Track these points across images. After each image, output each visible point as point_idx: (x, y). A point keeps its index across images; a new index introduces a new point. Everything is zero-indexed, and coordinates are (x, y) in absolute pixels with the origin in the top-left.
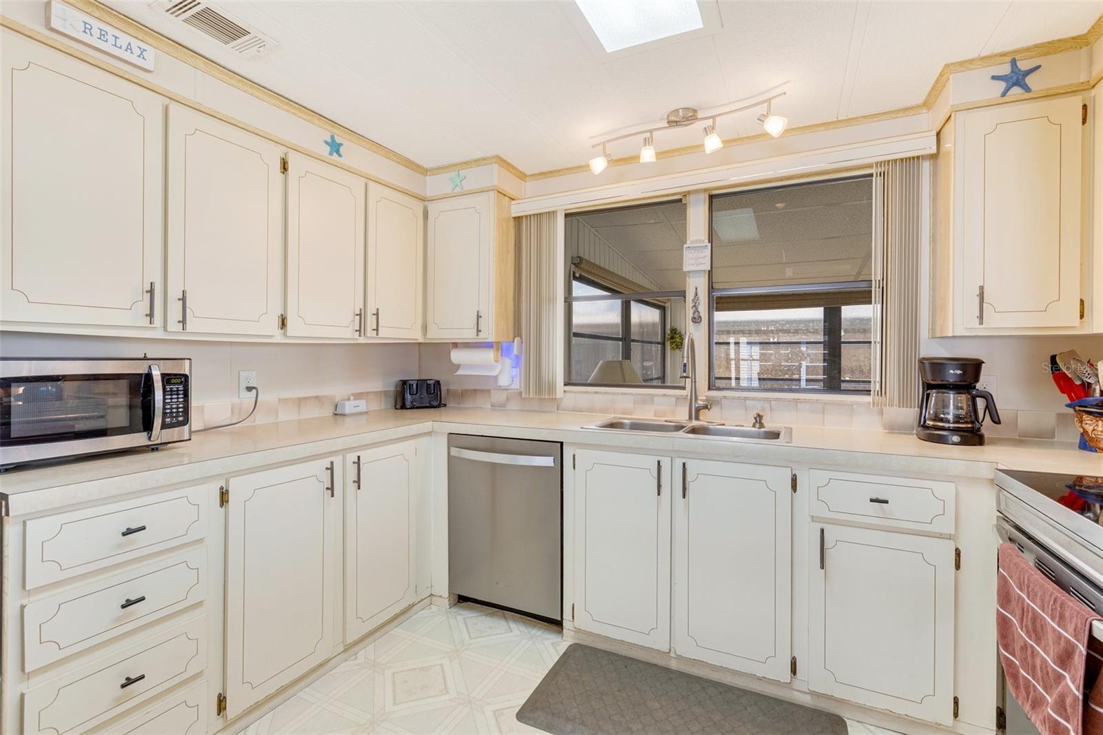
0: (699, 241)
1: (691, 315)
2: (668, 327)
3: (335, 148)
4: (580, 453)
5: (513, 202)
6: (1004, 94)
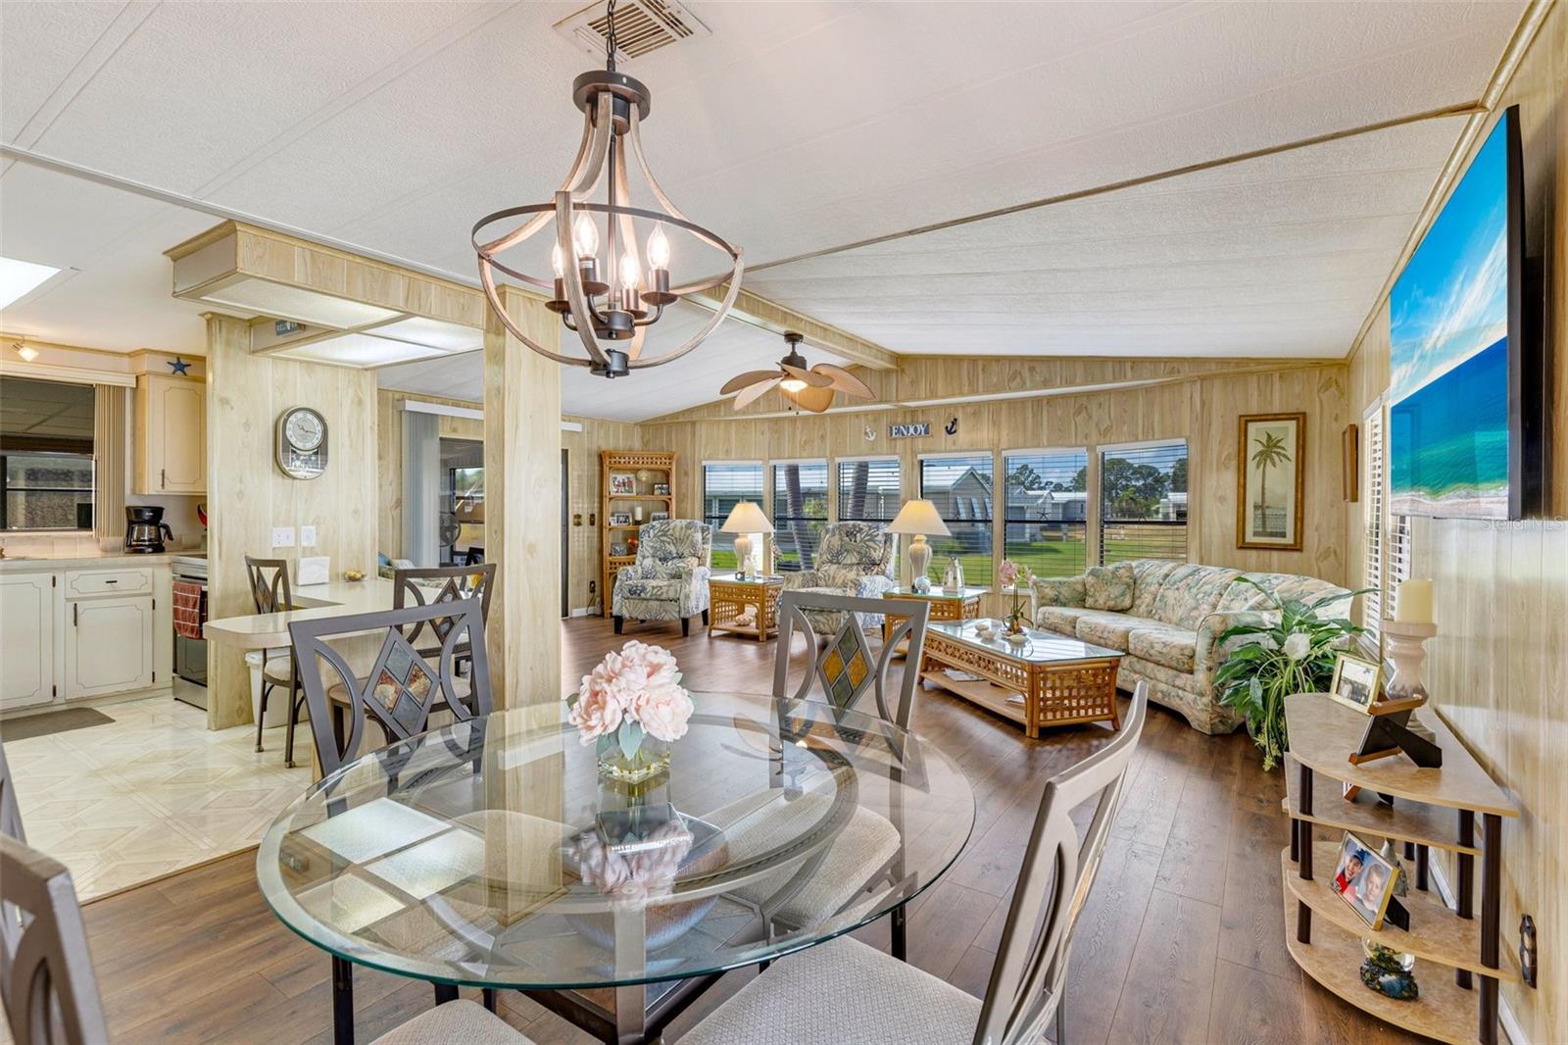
6: (174, 373)
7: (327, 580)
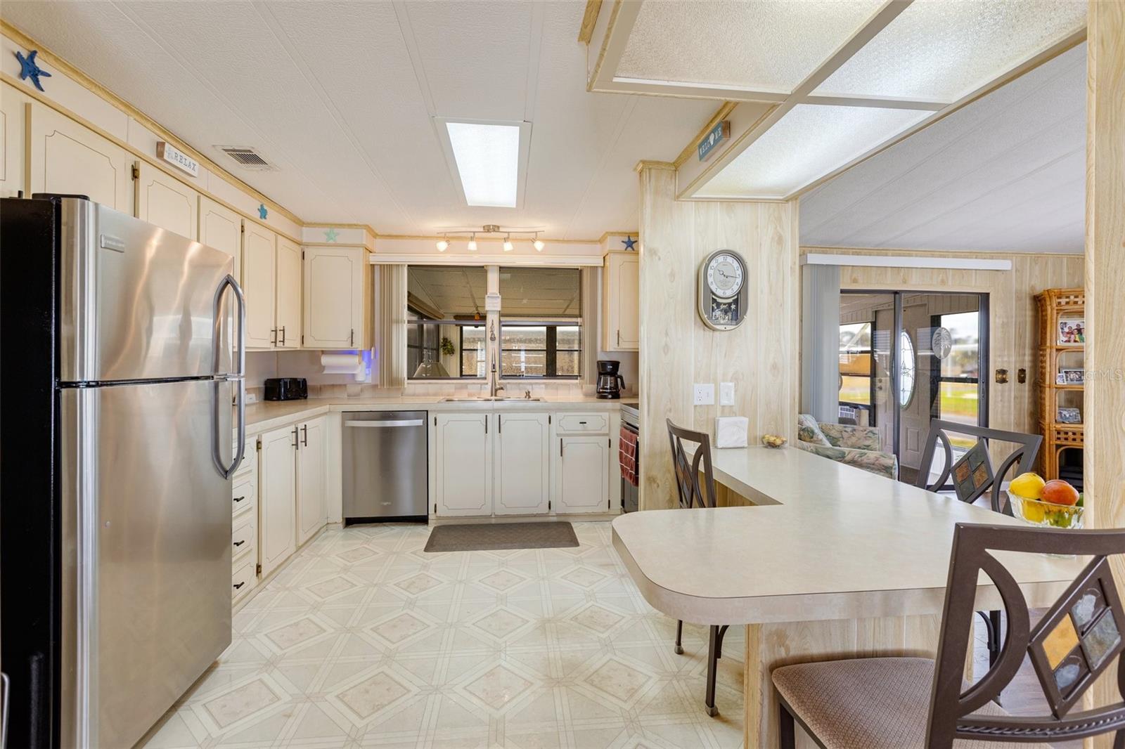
0: (494, 293)
1: (490, 336)
2: (441, 337)
3: (263, 213)
4: (439, 417)
5: (371, 254)
6: (626, 250)
7: (746, 445)
